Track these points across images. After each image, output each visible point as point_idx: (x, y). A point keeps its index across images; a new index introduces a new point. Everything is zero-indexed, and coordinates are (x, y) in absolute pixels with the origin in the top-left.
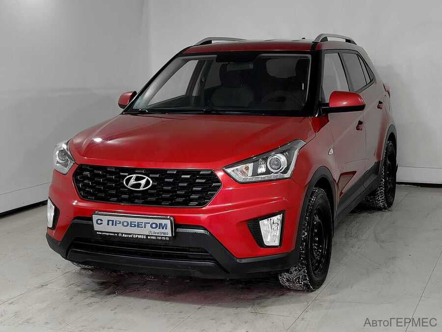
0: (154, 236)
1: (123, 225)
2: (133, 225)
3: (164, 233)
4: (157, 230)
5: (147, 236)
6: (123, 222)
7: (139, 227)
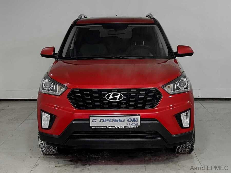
0: (129, 126)
1: (110, 121)
2: (117, 121)
3: (135, 124)
4: (132, 123)
5: (125, 126)
6: (110, 120)
7: (120, 122)
